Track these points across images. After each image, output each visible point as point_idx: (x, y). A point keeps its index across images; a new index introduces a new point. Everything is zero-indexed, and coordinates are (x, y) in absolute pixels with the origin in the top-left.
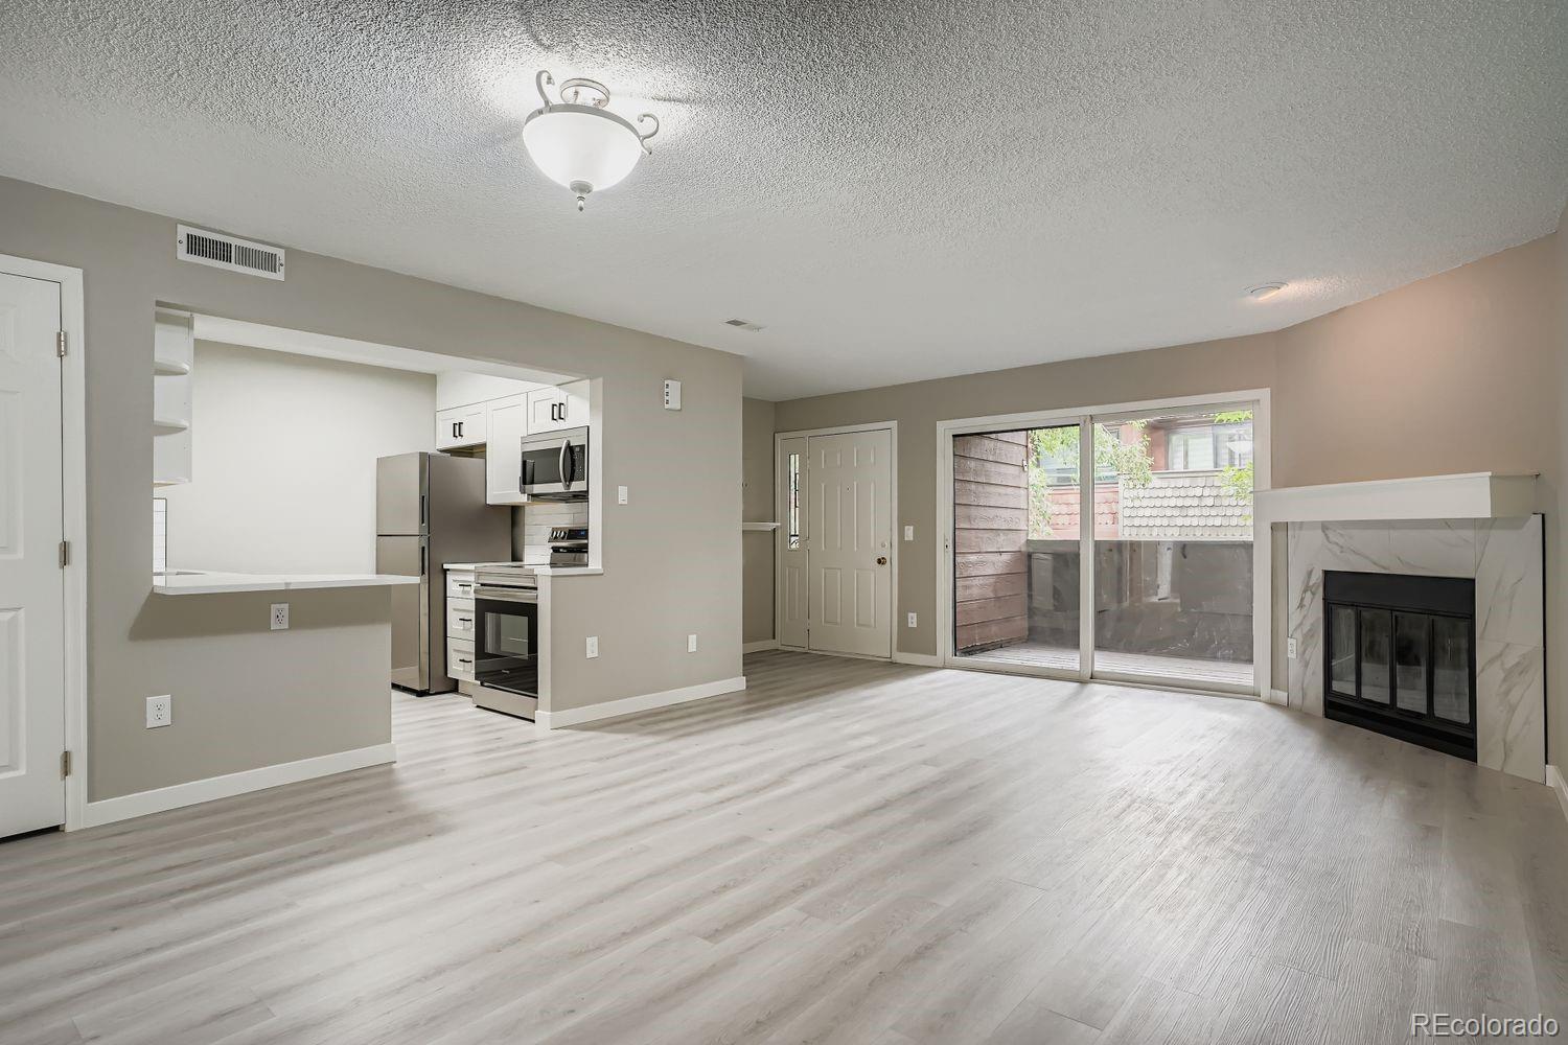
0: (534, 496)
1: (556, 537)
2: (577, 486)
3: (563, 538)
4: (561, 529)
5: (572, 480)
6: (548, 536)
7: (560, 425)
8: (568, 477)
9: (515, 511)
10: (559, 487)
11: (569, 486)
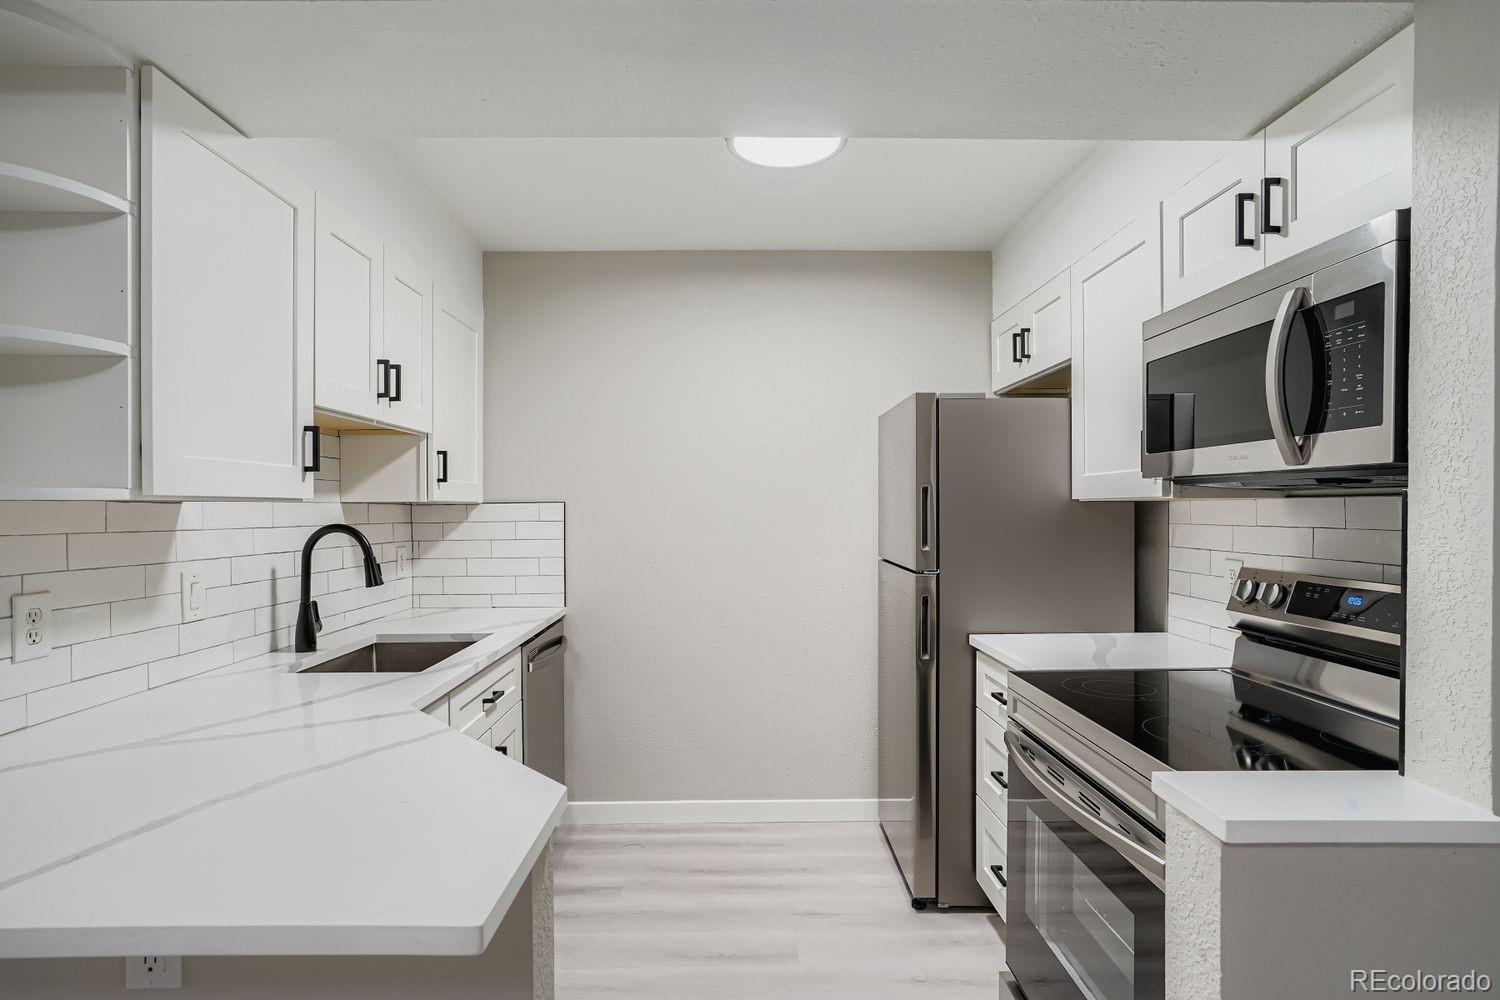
0: (1188, 484)
1: (1252, 599)
2: (1335, 449)
3: (1278, 604)
4: (1271, 577)
5: (1316, 424)
6: (1226, 588)
7: (1275, 250)
8: (1301, 419)
9: (1144, 520)
10: (1267, 455)
11: (1303, 451)
